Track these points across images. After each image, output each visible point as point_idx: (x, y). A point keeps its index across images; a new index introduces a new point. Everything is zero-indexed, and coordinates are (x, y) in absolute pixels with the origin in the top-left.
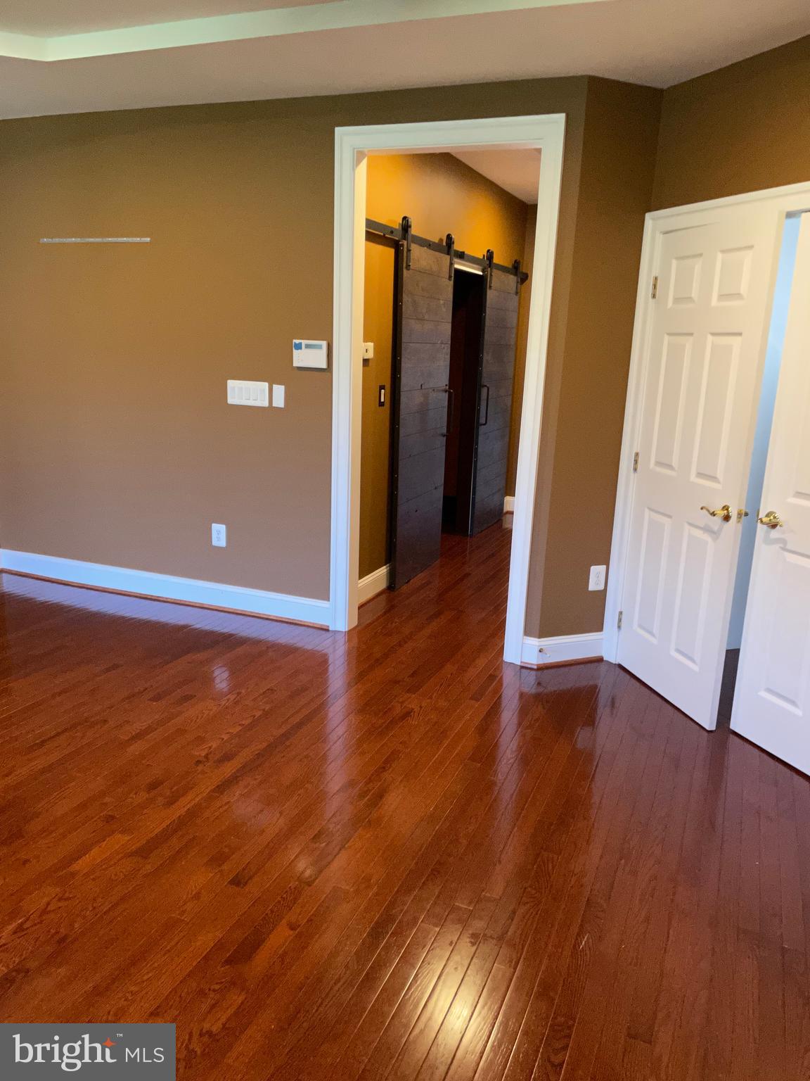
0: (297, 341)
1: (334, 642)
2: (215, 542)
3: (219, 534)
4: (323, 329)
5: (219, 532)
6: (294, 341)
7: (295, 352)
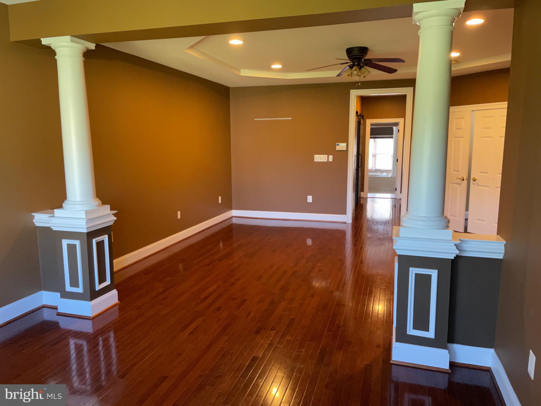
0: (338, 143)
1: (348, 226)
2: (308, 201)
3: (310, 199)
4: (346, 140)
5: (310, 198)
6: (337, 143)
7: (337, 146)
